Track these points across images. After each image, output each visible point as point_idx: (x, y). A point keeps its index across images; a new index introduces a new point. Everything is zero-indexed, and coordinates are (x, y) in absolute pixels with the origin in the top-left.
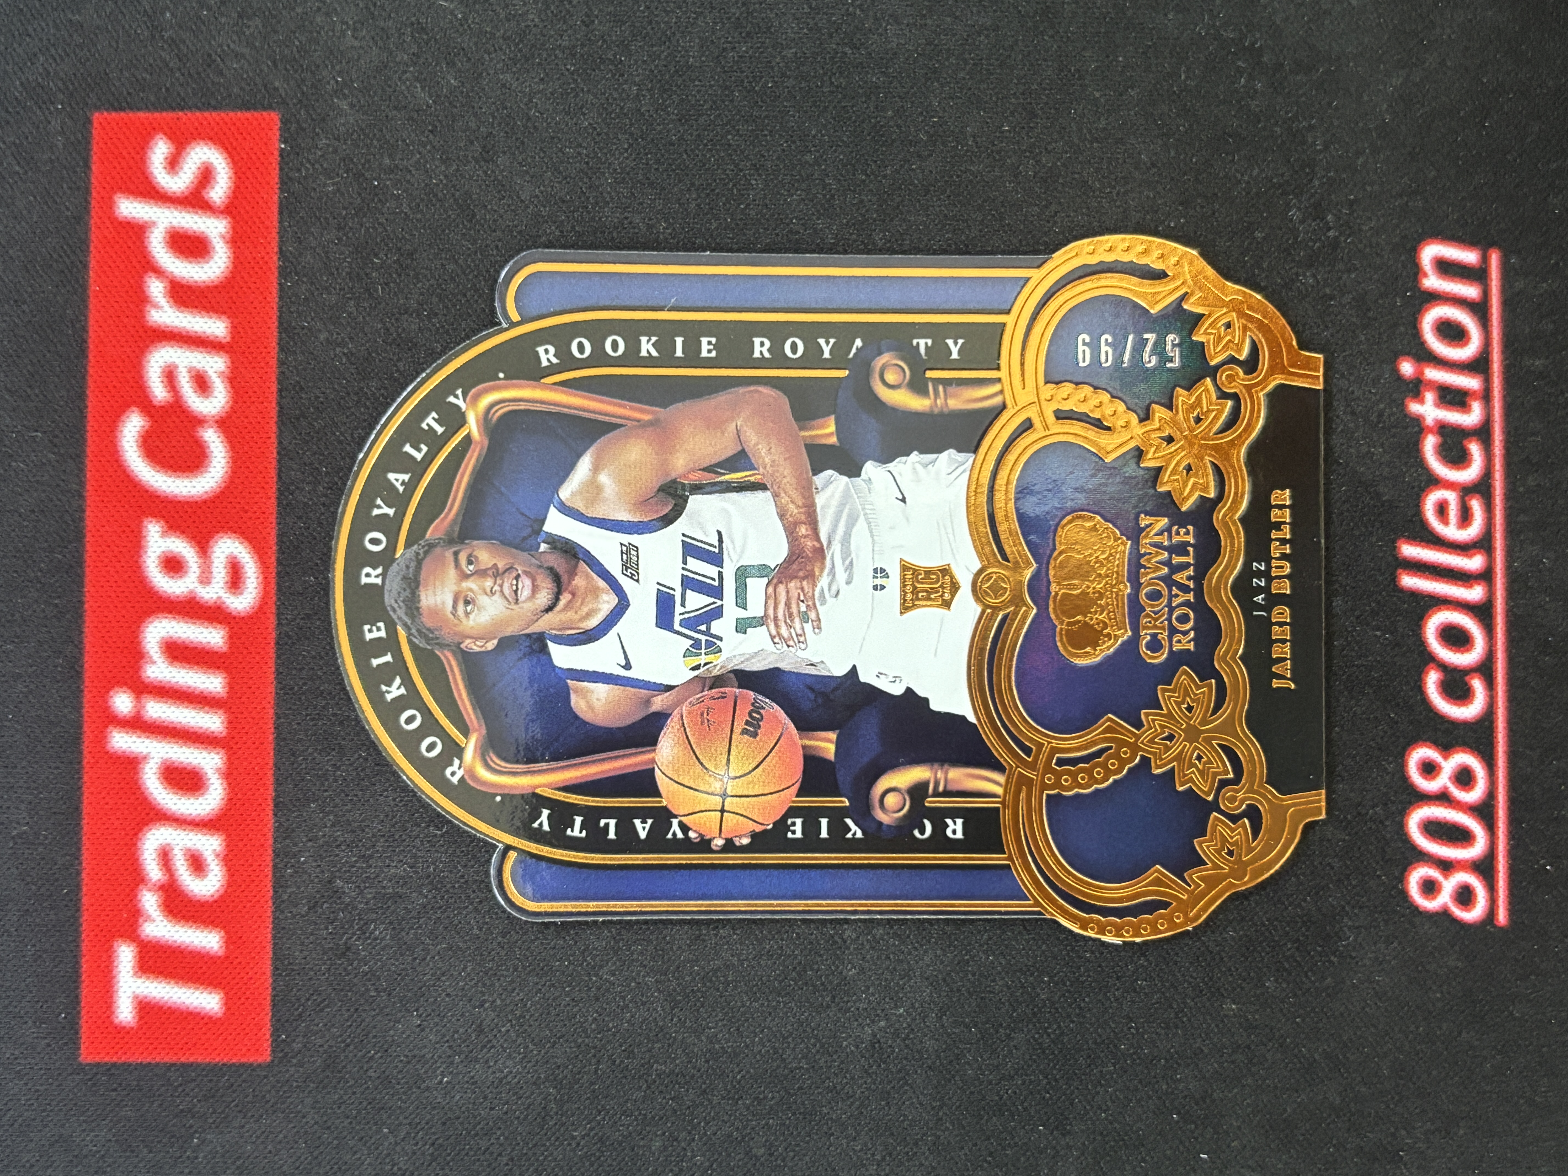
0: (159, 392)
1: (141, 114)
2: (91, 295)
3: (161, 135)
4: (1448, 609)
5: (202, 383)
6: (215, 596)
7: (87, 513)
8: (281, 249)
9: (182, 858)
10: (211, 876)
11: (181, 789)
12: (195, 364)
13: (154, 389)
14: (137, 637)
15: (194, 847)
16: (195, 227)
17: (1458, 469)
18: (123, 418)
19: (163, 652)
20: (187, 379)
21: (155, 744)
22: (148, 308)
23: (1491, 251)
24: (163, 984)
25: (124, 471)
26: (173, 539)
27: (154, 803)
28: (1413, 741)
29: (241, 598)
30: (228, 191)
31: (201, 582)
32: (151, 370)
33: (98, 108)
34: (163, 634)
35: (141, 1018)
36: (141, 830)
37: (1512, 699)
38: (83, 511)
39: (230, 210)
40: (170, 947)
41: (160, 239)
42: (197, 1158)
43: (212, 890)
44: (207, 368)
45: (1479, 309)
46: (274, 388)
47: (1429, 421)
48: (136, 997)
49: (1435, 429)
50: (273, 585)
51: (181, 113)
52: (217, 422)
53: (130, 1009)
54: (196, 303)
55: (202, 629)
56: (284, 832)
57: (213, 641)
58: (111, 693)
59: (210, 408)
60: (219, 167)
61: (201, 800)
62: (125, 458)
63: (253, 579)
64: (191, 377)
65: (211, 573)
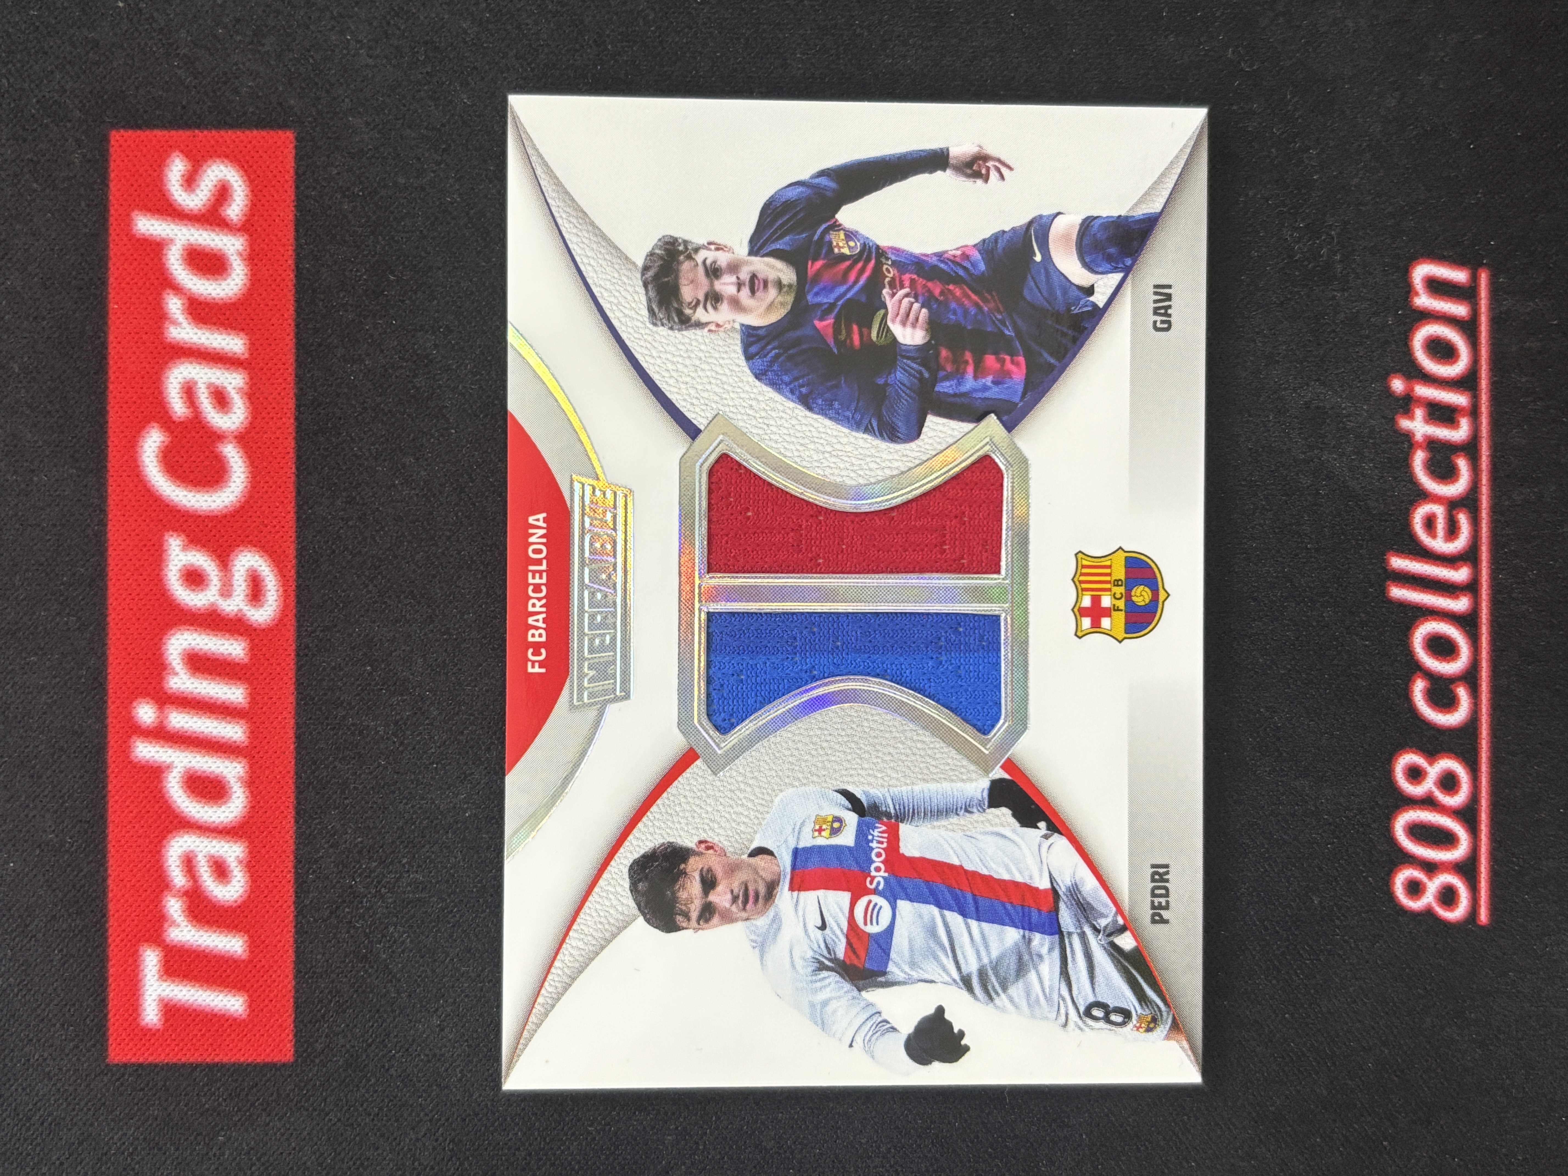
0: (178, 407)
1: (158, 133)
2: (111, 312)
3: (178, 153)
4: (1435, 620)
5: (221, 399)
6: (236, 609)
7: (109, 527)
8: (297, 267)
9: (206, 864)
10: (234, 882)
11: (205, 797)
12: (213, 380)
13: (174, 405)
14: (160, 649)
15: (216, 854)
16: (212, 245)
17: (1446, 484)
18: (143, 433)
19: (184, 664)
20: (206, 395)
21: (178, 753)
22: (166, 326)
23: (1480, 270)
24: (188, 988)
25: (145, 486)
26: (194, 553)
27: (178, 811)
28: (1400, 747)
29: (262, 611)
30: (245, 209)
31: (222, 595)
32: (171, 386)
33: (114, 126)
34: (185, 645)
35: (167, 1021)
36: (164, 837)
37: (1496, 707)
38: (106, 525)
39: (247, 227)
40: (195, 951)
41: (178, 256)
42: (223, 1154)
43: (236, 896)
44: (226, 384)
45: (1468, 327)
46: (292, 404)
47: (1419, 437)
48: (161, 1000)
49: (1424, 445)
50: (293, 597)
51: (197, 131)
52: (236, 437)
53: (156, 1012)
54: (214, 320)
55: (223, 641)
56: (304, 839)
57: (234, 653)
58: (135, 704)
59: (229, 424)
60: (236, 184)
61: (224, 808)
62: (145, 473)
63: (273, 592)
64: (210, 393)
65: (231, 586)
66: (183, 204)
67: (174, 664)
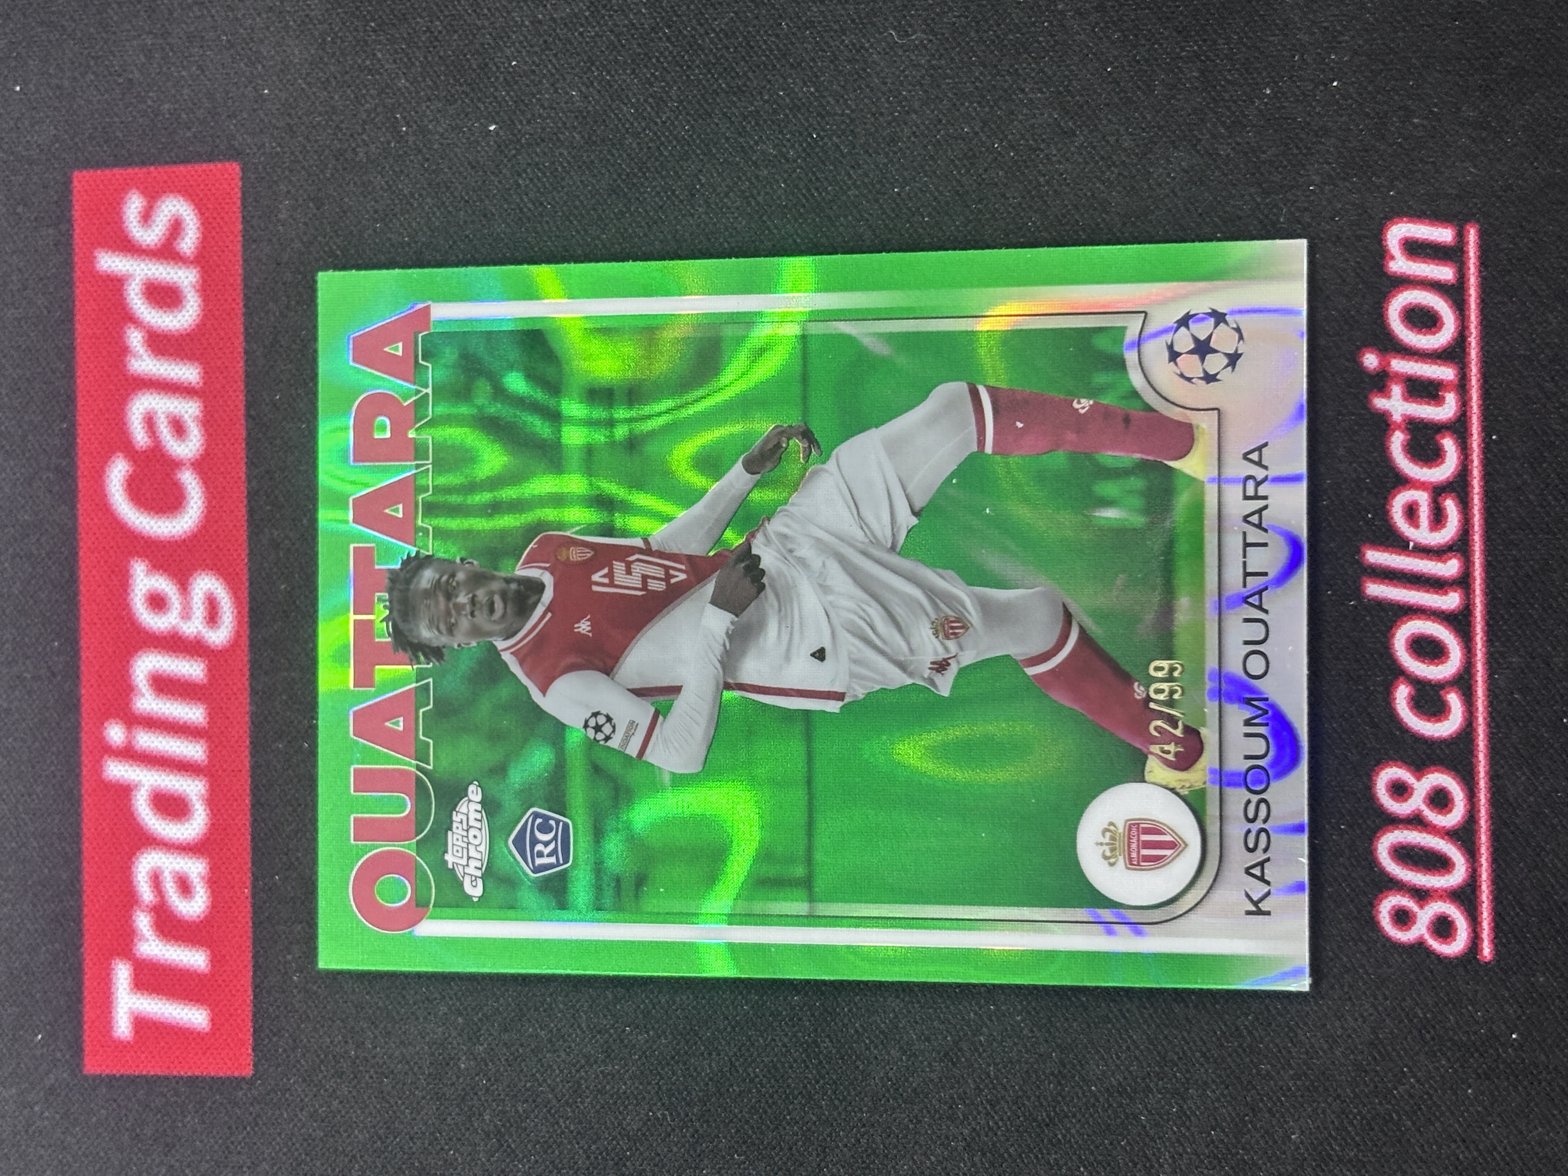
0: (140, 437)
1: (116, 171)
3: (134, 190)
4: (1419, 618)
5: (178, 428)
6: (195, 631)
7: (80, 555)
8: (245, 296)
9: (171, 881)
10: (197, 898)
11: (170, 815)
12: (171, 409)
13: (136, 435)
14: (127, 671)
15: (181, 871)
16: (168, 278)
17: (1430, 467)
18: (109, 463)
19: (150, 686)
20: (166, 423)
21: (145, 772)
22: (128, 358)
23: (1468, 226)
24: (156, 1001)
25: (112, 515)
26: (157, 577)
27: (145, 828)
28: (1381, 761)
29: (218, 633)
30: (197, 242)
31: (183, 618)
32: (134, 418)
33: (77, 167)
34: (150, 666)
35: (137, 1033)
36: (134, 854)
38: (77, 553)
39: (199, 259)
40: (162, 965)
41: (137, 291)
43: (199, 911)
44: (183, 412)
45: (1454, 292)
46: (243, 430)
47: (1397, 417)
48: (132, 1013)
49: (1403, 425)
50: (246, 619)
51: (152, 168)
52: (192, 464)
53: (127, 1024)
54: (171, 351)
55: (184, 663)
57: (194, 674)
58: (106, 725)
59: (186, 451)
60: (188, 218)
61: (187, 825)
62: (112, 501)
63: (228, 614)
64: (169, 422)
65: (191, 608)
66: (141, 239)
67: (141, 685)
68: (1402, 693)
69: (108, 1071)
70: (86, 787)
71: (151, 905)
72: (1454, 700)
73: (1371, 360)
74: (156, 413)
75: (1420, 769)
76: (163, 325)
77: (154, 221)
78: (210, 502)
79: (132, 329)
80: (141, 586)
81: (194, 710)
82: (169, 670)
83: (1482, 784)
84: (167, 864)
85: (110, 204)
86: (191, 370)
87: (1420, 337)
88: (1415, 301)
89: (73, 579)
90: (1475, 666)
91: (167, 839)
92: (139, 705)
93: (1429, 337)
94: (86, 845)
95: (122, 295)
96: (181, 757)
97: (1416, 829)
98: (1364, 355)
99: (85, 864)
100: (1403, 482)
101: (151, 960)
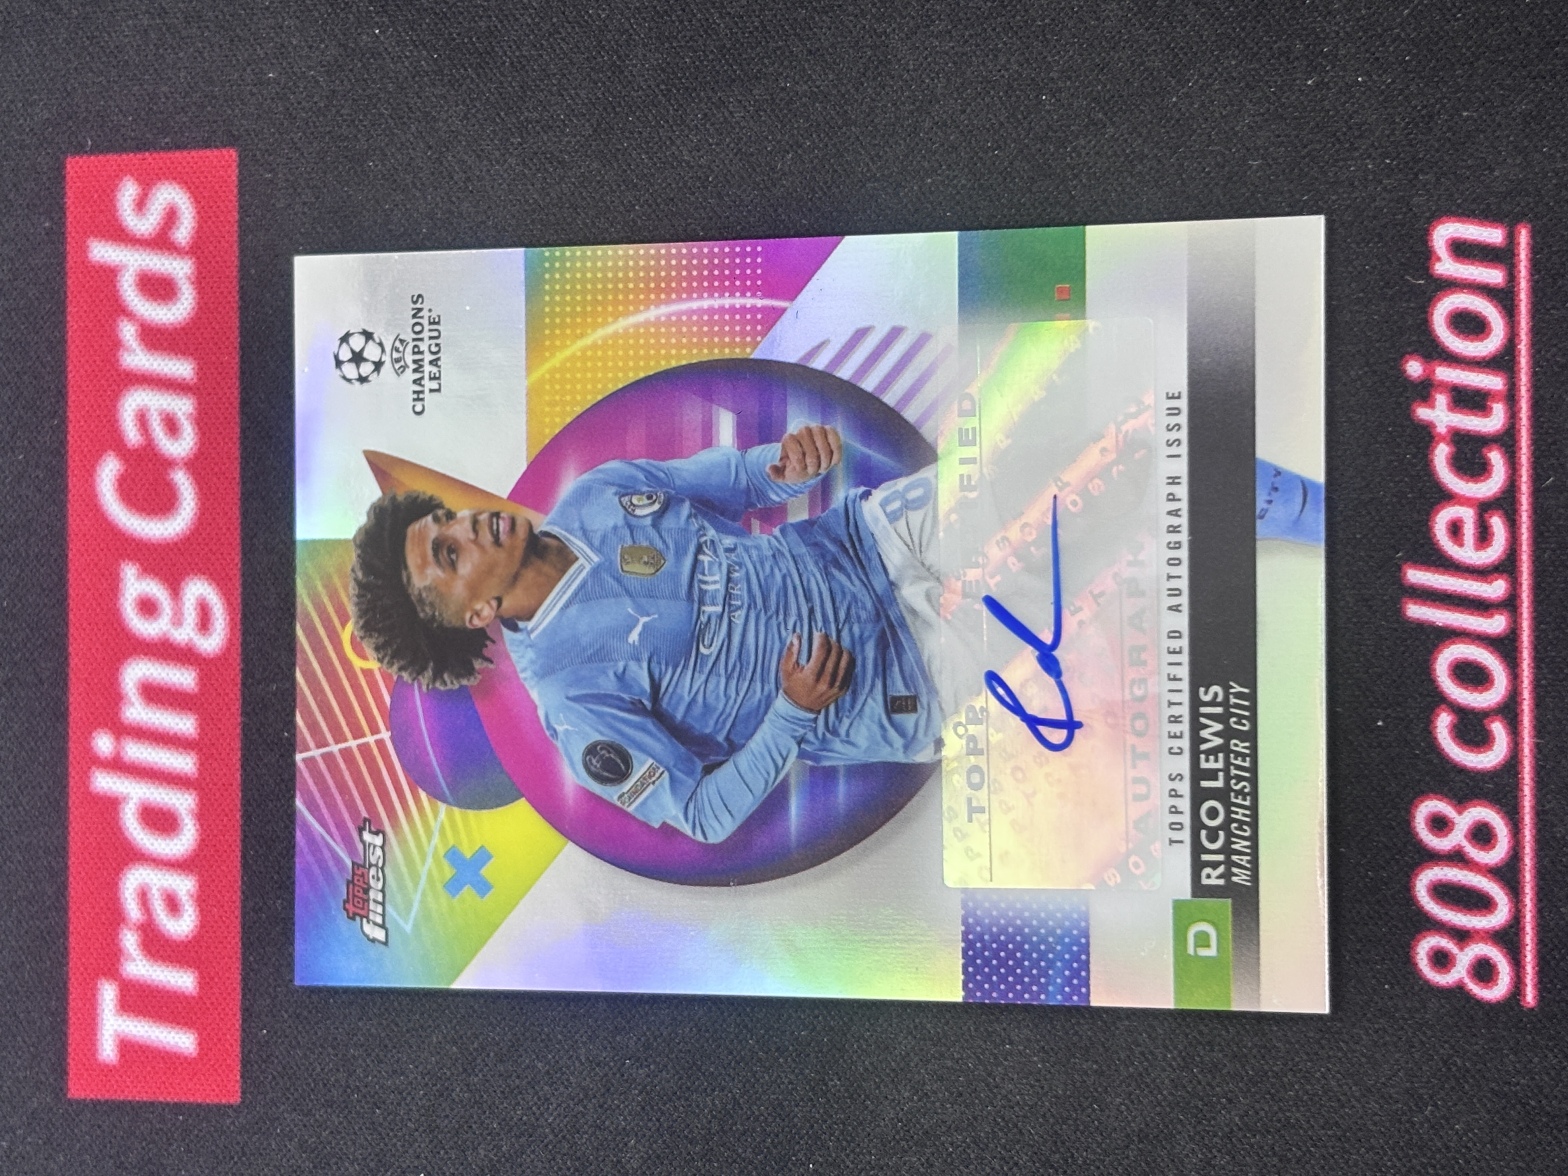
0: (132, 435)
1: (110, 157)
3: (128, 177)
4: (1462, 643)
5: (171, 425)
6: (186, 638)
7: (70, 557)
8: (241, 288)
9: (159, 898)
10: (185, 916)
11: (158, 829)
12: (165, 406)
13: (128, 433)
14: (117, 679)
15: (170, 888)
16: (162, 269)
17: (1476, 482)
18: (100, 462)
19: (140, 694)
20: (158, 421)
21: (134, 784)
22: (120, 353)
23: (1519, 226)
24: (143, 1023)
25: (102, 516)
26: (148, 580)
27: (133, 843)
28: (1423, 794)
29: (210, 640)
30: (192, 231)
31: (174, 624)
32: (125, 414)
33: (70, 152)
34: (140, 675)
35: (123, 1056)
36: (121, 870)
38: (67, 555)
39: (194, 250)
40: (149, 986)
41: (131, 282)
43: (187, 930)
44: (176, 409)
45: (1503, 296)
46: (237, 428)
47: (1441, 429)
49: (1448, 439)
50: (239, 626)
51: (146, 154)
52: (186, 464)
53: (112, 1047)
54: (165, 345)
55: (175, 671)
57: (185, 683)
58: (94, 734)
59: (179, 450)
60: (183, 207)
61: (175, 841)
62: (102, 502)
63: (221, 621)
64: (162, 420)
65: (183, 614)
66: (135, 229)
67: (130, 694)
68: (1444, 722)
69: (92, 1096)
70: (73, 799)
71: (138, 924)
72: (1498, 729)
73: (1414, 368)
74: (149, 410)
75: (1461, 802)
76: (157, 318)
77: (149, 209)
78: (203, 504)
79: (125, 322)
80: (132, 590)
81: (185, 720)
82: (159, 677)
83: (1528, 819)
84: (155, 881)
85: (104, 191)
86: (186, 365)
87: (1468, 343)
88: (1462, 306)
89: (62, 581)
90: (1521, 694)
91: (155, 855)
92: (128, 714)
93: (1476, 344)
94: (72, 861)
95: (115, 286)
96: (171, 770)
97: (1456, 866)
98: (1407, 362)
99: (71, 879)
100: (1448, 497)
101: (138, 981)
